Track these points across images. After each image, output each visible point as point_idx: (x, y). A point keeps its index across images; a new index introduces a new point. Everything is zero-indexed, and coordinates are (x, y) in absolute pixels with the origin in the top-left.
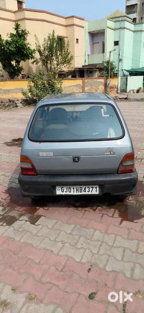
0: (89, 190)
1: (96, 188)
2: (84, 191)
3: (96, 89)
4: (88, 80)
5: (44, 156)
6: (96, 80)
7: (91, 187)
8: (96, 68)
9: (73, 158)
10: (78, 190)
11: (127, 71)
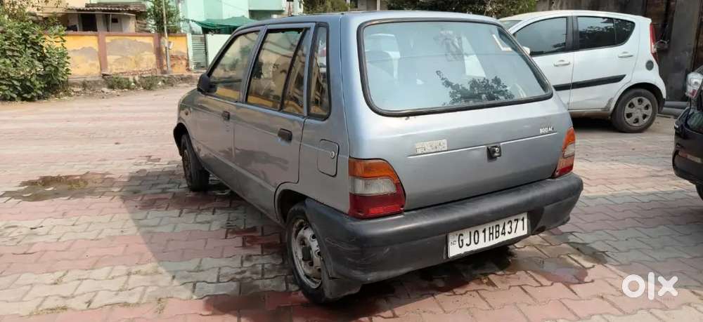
0: (511, 227)
1: (523, 220)
2: (502, 234)
3: (137, 60)
4: (113, 38)
5: (427, 151)
6: (133, 38)
7: (515, 220)
8: (130, 11)
9: (488, 148)
10: (492, 234)
11: (199, 23)
